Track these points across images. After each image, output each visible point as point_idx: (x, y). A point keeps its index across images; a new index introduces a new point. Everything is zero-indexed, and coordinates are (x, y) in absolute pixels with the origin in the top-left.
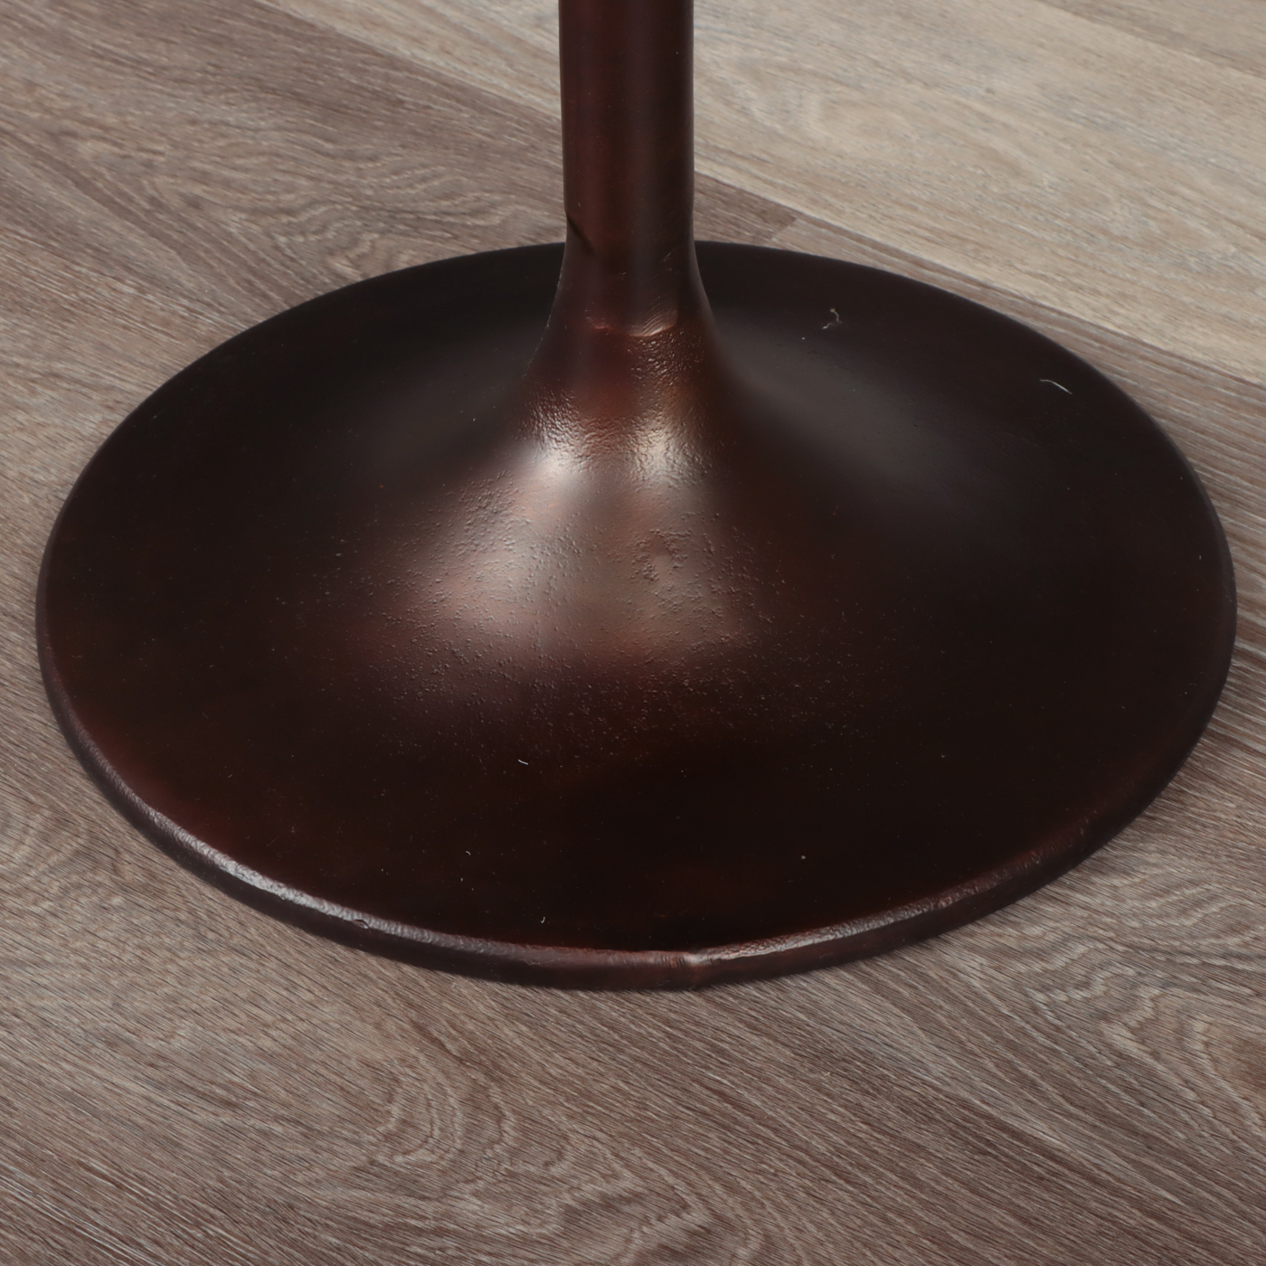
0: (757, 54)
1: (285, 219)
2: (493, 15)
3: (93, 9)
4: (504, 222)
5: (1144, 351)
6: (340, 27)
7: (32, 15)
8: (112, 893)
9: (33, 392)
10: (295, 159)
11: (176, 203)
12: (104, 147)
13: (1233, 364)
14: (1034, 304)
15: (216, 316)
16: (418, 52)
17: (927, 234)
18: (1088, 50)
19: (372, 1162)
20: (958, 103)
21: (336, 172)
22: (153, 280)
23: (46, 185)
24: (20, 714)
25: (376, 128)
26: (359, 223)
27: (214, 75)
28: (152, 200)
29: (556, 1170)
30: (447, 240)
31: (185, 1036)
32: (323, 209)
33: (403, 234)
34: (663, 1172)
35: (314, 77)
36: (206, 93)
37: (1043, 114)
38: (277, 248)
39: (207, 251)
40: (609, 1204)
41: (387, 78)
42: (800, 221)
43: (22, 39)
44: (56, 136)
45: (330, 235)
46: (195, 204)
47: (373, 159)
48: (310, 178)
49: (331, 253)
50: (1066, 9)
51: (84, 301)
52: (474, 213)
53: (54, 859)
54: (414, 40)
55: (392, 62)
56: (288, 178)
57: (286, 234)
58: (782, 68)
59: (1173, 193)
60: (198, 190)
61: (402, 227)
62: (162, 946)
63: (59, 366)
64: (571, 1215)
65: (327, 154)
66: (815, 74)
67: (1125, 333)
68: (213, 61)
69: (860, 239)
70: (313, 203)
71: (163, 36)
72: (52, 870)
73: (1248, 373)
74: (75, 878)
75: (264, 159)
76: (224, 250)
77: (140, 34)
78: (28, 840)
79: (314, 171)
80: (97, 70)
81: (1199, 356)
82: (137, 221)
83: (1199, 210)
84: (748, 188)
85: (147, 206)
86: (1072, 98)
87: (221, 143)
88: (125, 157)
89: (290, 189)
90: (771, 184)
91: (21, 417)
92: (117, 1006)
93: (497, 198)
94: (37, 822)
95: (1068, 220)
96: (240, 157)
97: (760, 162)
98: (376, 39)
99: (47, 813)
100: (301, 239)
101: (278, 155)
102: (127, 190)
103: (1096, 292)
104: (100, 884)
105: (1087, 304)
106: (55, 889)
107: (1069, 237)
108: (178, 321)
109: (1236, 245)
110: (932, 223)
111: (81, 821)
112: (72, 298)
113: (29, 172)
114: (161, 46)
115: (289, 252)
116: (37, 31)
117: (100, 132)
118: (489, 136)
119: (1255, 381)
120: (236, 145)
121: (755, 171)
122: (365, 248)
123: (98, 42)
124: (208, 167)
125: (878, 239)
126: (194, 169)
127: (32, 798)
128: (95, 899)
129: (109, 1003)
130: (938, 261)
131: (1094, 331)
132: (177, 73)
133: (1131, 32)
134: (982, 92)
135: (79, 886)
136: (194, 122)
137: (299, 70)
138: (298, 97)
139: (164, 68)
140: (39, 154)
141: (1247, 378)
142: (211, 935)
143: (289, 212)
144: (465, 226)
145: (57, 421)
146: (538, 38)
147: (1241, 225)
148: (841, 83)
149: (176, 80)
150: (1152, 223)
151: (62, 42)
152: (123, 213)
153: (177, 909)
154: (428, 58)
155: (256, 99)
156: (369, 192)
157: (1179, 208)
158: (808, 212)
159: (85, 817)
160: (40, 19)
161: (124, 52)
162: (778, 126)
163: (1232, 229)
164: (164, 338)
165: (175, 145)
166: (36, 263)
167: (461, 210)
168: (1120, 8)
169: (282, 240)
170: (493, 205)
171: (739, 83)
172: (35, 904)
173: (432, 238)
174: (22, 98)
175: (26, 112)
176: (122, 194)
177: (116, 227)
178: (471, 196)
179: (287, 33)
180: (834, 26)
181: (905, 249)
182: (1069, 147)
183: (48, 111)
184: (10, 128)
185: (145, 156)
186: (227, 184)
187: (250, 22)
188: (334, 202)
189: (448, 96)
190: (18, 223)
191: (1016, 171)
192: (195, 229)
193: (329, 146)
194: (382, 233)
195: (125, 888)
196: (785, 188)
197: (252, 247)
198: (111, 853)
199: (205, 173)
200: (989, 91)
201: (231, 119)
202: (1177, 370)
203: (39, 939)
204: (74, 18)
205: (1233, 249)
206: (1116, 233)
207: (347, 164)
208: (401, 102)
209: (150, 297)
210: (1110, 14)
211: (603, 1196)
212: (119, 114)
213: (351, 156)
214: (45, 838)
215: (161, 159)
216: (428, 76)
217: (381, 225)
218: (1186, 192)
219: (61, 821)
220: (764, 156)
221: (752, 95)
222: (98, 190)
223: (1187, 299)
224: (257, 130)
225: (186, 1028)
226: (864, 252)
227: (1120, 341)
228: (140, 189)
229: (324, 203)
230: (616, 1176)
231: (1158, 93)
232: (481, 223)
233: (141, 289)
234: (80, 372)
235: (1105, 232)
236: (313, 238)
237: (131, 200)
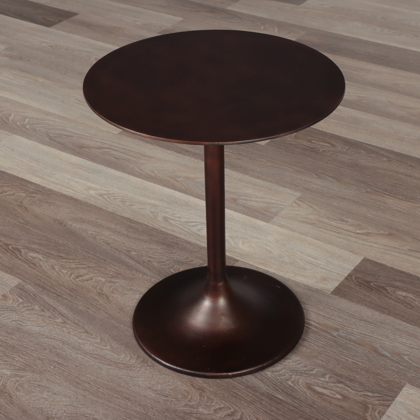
0: (232, 234)
1: (163, 263)
2: (192, 229)
3: (131, 231)
4: (196, 263)
5: (292, 281)
6: (169, 232)
7: (123, 232)
8: (147, 367)
9: (128, 292)
10: (163, 254)
11: (146, 261)
12: (135, 253)
13: (304, 282)
14: (274, 273)
15: (154, 279)
16: (181, 236)
17: (258, 263)
18: (281, 233)
19: (187, 404)
20: (262, 242)
21: (170, 256)
22: (144, 274)
23: (127, 259)
24: (132, 341)
25: (175, 248)
26: (174, 264)
27: (150, 240)
28: (143, 261)
29: (213, 404)
30: (187, 266)
31: (159, 387)
32: (168, 262)
33: (181, 265)
34: (227, 404)
35: (165, 240)
36: (150, 243)
37: (275, 243)
38: (162, 268)
39: (152, 269)
40: (220, 409)
41: (177, 240)
42: (239, 261)
43: (121, 236)
44: (128, 251)
45: (170, 266)
46: (149, 261)
47: (175, 253)
48: (166, 257)
49: (170, 268)
50: (278, 226)
51: (134, 277)
52: (191, 261)
53: (138, 362)
54: (180, 234)
55: (177, 238)
56: (163, 257)
57: (163, 266)
58: (235, 237)
59: (294, 255)
60: (150, 259)
61: (180, 264)
62: (155, 374)
63: (132, 288)
64: (215, 410)
65: (169, 253)
66: (241, 238)
67: (288, 278)
68: (150, 238)
69: (248, 264)
70: (167, 261)
71: (142, 234)
72: (138, 364)
73: (306, 283)
74: (142, 365)
75: (159, 254)
76: (154, 269)
77: (139, 234)
78: (135, 359)
79: (167, 256)
80: (133, 240)
81: (299, 281)
82: (141, 264)
83: (298, 258)
84: (232, 256)
85: (142, 262)
86: (279, 241)
87: (153, 251)
88: (138, 254)
89: (163, 258)
90: (235, 255)
91: (127, 296)
92: (149, 383)
93: (194, 259)
94: (136, 357)
95: (279, 260)
96: (155, 254)
97: (233, 252)
98: (174, 234)
99: (137, 355)
100: (166, 266)
101: (161, 253)
102: (139, 259)
103: (284, 271)
104: (145, 366)
105: (282, 273)
106: (139, 366)
107: (279, 263)
108: (149, 280)
109: (304, 263)
110: (259, 261)
111: (142, 357)
112: (133, 277)
113: (125, 257)
114: (142, 236)
115: (164, 269)
116: (124, 235)
117: (134, 250)
118: (192, 249)
119: (307, 285)
120: (155, 252)
121: (232, 253)
122: (175, 268)
123: (133, 236)
124: (151, 256)
125: (251, 264)
126: (149, 256)
127: (135, 353)
128: (145, 368)
129: (148, 383)
130: (260, 267)
131: (283, 278)
132: (145, 240)
133: (288, 230)
134: (266, 240)
135: (142, 366)
136: (148, 248)
137: (163, 239)
138: (163, 244)
139: (143, 240)
140: (126, 254)
141: (306, 284)
142: (162, 373)
143: (164, 262)
144: (190, 264)
145: (132, 296)
146: (199, 233)
147: (305, 260)
148: (244, 239)
149: (145, 242)
150: (291, 260)
151: (127, 236)
152: (139, 263)
153: (156, 369)
154: (182, 237)
155: (157, 244)
156: (175, 259)
157: (295, 258)
158: (240, 260)
159: (142, 356)
160: (124, 233)
161: (137, 237)
162: (235, 246)
163: (303, 261)
164: (147, 283)
165: (146, 252)
166: (127, 272)
167: (189, 261)
168: (286, 226)
169: (163, 267)
170: (194, 260)
171: (229, 239)
172: (137, 369)
173: (185, 266)
174: (122, 245)
175: (123, 248)
176: (139, 260)
177: (138, 266)
178: (190, 259)
179: (161, 233)
180: (243, 230)
181: (255, 265)
182: (279, 248)
183: (126, 247)
184: (121, 250)
185: (141, 254)
186: (154, 258)
187: (155, 232)
188: (170, 260)
189: (186, 243)
190: (124, 265)
191: (271, 252)
192: (150, 265)
193: (169, 251)
194: (178, 265)
195: (149, 366)
196: (237, 256)
197: (158, 268)
198: (146, 361)
199: (150, 256)
200: (267, 240)
201: (154, 248)
202: (295, 283)
203: (138, 374)
204: (129, 232)
205: (303, 264)
206: (286, 262)
207: (172, 254)
208: (179, 244)
209: (144, 276)
210: (284, 227)
211: (219, 408)
212: (137, 247)
213: (172, 253)
214: (137, 359)
215: (144, 254)
216: (182, 240)
217: (177, 264)
218: (296, 255)
219: (139, 357)
220: (234, 251)
221: (231, 241)
222: (135, 260)
223: (297, 272)
224: (158, 249)
225: (159, 386)
226: (249, 266)
227: (287, 279)
228: (141, 259)
229: (168, 260)
230: (221, 405)
231: (292, 239)
232: (192, 263)
233: (143, 275)
234: (135, 289)
235: (285, 262)
236: (167, 266)
237: (140, 261)
